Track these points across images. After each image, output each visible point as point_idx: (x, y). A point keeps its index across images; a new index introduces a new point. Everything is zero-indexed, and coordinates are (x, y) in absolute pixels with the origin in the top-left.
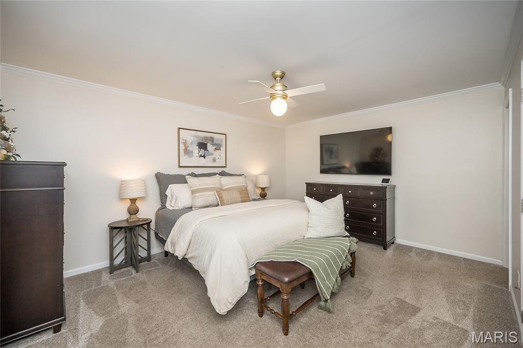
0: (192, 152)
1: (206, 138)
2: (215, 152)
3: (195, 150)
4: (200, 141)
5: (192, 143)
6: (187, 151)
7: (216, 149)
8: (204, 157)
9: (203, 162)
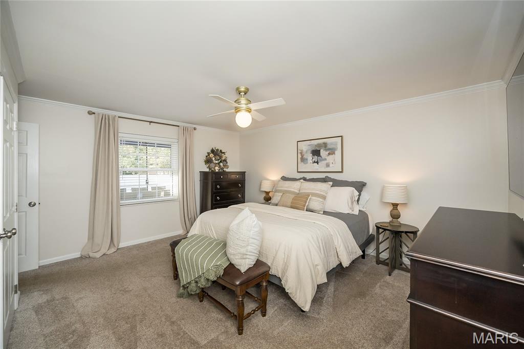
0: (307, 159)
1: (319, 145)
2: (329, 157)
3: (309, 157)
4: (313, 149)
5: (306, 152)
6: (303, 160)
7: (329, 154)
8: (317, 163)
9: (316, 167)
